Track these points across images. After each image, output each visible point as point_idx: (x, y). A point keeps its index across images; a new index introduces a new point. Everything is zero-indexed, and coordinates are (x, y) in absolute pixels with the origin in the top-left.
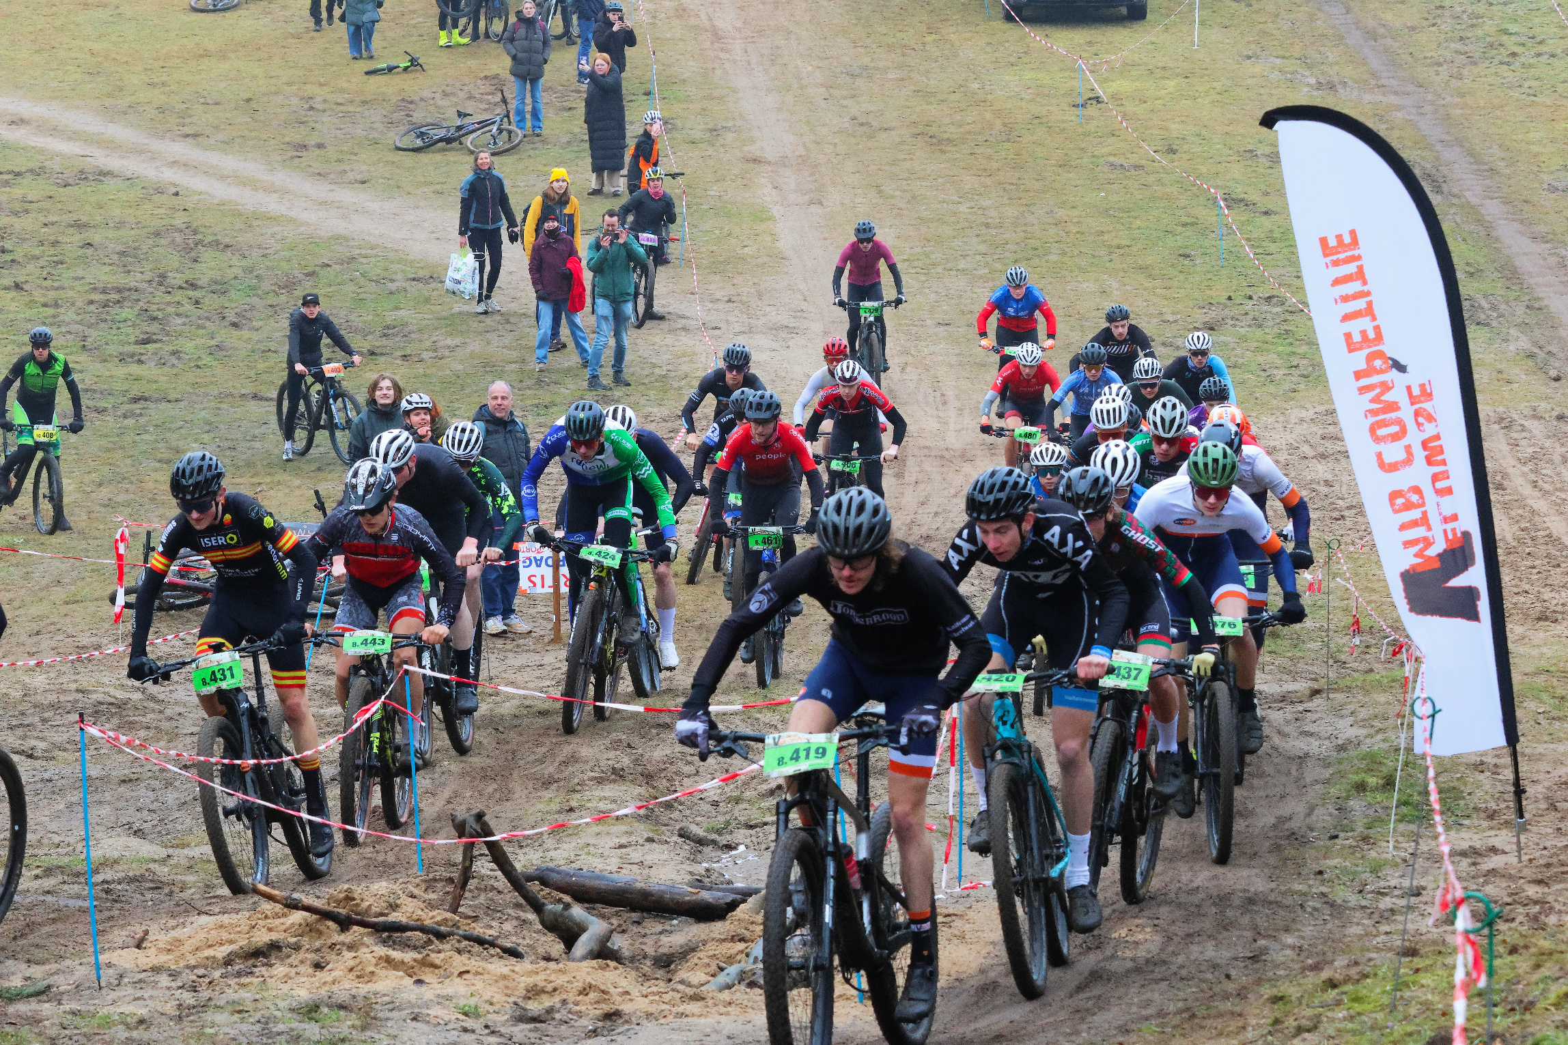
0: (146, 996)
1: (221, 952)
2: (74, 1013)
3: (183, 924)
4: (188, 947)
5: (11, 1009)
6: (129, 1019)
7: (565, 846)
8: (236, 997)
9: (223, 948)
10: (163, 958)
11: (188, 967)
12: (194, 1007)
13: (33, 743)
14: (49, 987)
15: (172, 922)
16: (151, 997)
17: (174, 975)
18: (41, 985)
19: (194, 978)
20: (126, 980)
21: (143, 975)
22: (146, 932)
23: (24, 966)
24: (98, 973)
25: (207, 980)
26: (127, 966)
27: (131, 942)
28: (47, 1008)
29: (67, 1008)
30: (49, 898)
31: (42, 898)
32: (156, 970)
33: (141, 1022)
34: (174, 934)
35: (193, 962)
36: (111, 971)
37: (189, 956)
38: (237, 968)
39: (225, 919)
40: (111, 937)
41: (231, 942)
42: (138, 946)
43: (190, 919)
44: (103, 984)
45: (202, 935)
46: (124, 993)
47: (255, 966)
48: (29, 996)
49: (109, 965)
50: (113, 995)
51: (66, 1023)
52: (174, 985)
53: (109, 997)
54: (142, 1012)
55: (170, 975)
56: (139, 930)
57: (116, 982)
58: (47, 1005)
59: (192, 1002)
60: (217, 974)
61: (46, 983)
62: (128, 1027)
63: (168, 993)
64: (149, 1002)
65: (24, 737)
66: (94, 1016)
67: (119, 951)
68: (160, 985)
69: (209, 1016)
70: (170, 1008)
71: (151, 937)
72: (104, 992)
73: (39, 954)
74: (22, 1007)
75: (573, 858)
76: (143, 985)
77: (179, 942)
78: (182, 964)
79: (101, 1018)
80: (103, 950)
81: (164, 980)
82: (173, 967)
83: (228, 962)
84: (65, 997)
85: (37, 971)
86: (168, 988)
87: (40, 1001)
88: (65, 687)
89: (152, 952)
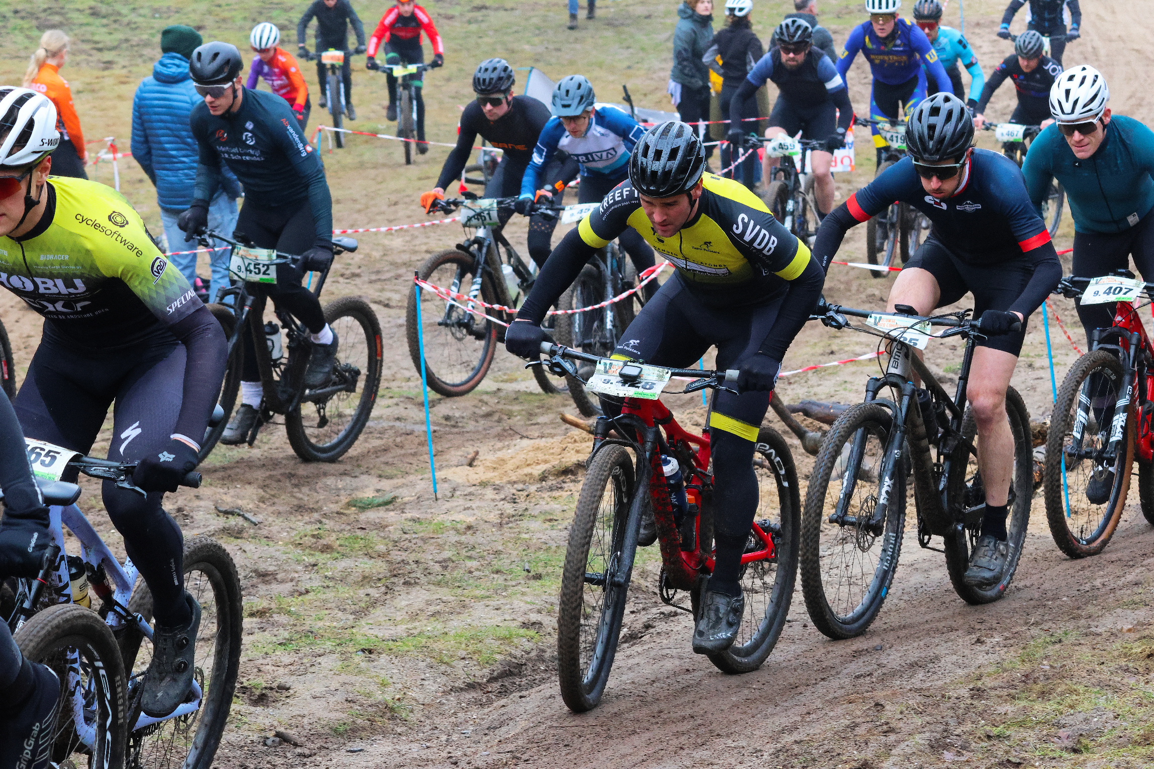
0: (474, 506)
1: (537, 470)
2: (414, 520)
3: (508, 446)
4: (510, 466)
5: (363, 517)
6: (459, 526)
7: (827, 383)
8: (547, 508)
9: (539, 467)
10: (489, 475)
11: (509, 482)
12: (513, 516)
13: (388, 294)
14: (395, 498)
15: (499, 445)
16: (478, 507)
17: (497, 489)
18: (388, 497)
19: (514, 491)
20: (458, 493)
21: (472, 489)
22: (477, 453)
23: (375, 480)
24: (435, 487)
25: (525, 493)
26: (460, 481)
27: (466, 461)
28: (391, 516)
29: (409, 515)
30: (397, 424)
31: (391, 424)
32: (483, 484)
33: (469, 528)
34: (500, 454)
35: (514, 478)
36: (446, 485)
37: (511, 473)
38: (550, 483)
39: (542, 442)
40: (448, 457)
41: (546, 462)
42: (470, 465)
43: (514, 442)
44: (439, 496)
45: (522, 456)
46: (456, 504)
47: (564, 482)
48: (379, 505)
49: (445, 480)
50: (448, 505)
51: (407, 528)
52: (497, 497)
53: (444, 507)
54: (470, 520)
55: (495, 489)
56: (471, 450)
57: (450, 495)
58: (392, 513)
59: (511, 512)
60: (533, 488)
61: (392, 495)
62: (457, 531)
63: (493, 504)
64: (476, 511)
65: (382, 290)
66: (430, 523)
67: (454, 469)
68: (486, 497)
69: (524, 524)
70: (493, 517)
71: (481, 457)
72: (439, 502)
73: (389, 470)
74: (372, 515)
75: (832, 393)
76: (472, 497)
77: (503, 461)
78: (505, 479)
79: (435, 524)
80: (441, 468)
81: (489, 493)
82: (497, 482)
83: (543, 478)
84: (408, 506)
85: (385, 484)
86: (493, 500)
87: (387, 510)
88: (417, 248)
89: (480, 470)
